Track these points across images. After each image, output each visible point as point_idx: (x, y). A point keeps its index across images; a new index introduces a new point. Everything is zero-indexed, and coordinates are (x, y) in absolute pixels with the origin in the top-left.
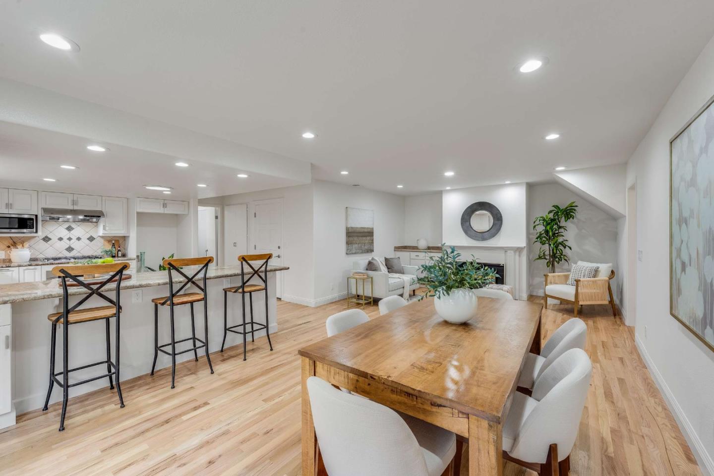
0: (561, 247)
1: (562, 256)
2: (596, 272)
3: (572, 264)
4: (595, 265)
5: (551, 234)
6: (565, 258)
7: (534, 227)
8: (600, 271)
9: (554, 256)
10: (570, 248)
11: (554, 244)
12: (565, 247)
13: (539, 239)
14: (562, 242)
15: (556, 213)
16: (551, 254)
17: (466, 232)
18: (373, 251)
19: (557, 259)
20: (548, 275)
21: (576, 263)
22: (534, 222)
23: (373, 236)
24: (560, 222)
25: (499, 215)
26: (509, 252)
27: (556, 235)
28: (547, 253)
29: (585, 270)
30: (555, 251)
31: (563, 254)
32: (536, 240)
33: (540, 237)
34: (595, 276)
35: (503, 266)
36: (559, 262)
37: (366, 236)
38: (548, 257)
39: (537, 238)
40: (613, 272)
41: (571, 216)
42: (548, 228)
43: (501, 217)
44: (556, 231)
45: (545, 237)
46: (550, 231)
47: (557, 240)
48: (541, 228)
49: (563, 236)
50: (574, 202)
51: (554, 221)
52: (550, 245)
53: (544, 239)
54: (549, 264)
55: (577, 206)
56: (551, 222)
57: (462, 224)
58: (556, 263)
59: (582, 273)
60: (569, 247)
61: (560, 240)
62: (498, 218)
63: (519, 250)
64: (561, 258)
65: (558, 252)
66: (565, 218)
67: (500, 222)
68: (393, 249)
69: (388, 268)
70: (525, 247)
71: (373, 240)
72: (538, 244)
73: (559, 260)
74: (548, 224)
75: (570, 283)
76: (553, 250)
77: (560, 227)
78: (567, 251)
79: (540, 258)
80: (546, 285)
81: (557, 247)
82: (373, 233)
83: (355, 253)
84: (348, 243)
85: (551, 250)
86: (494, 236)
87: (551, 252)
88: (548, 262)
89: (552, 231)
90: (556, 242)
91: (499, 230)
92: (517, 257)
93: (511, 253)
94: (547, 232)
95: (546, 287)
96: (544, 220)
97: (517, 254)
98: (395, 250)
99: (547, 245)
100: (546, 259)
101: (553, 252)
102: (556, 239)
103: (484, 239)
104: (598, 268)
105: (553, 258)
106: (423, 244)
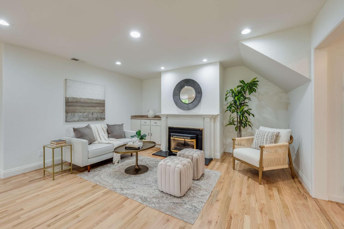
0: (246, 115)
1: (247, 123)
2: (277, 137)
3: (256, 129)
4: (276, 131)
5: (238, 103)
6: (250, 124)
7: (226, 99)
8: (280, 136)
9: (241, 122)
10: (253, 116)
11: (241, 112)
12: (249, 115)
13: (229, 108)
14: (247, 110)
15: (243, 88)
16: (239, 120)
17: (176, 104)
18: (104, 119)
19: (243, 125)
20: (235, 140)
21: (258, 128)
22: (226, 95)
23: (104, 106)
24: (245, 93)
25: (200, 89)
26: (206, 119)
27: (242, 105)
28: (236, 119)
29: (267, 135)
30: (241, 118)
31: (248, 120)
32: (227, 109)
33: (230, 107)
34: (276, 142)
35: (202, 131)
36: (245, 127)
37: (95, 107)
38: (236, 123)
39: (228, 108)
40: (291, 138)
41: (253, 90)
42: (236, 98)
43: (201, 90)
44: (242, 101)
45: (234, 107)
46: (238, 101)
47: (243, 109)
48: (231, 99)
49: (248, 106)
50: (256, 78)
51: (240, 93)
52: (237, 113)
53: (233, 108)
54: (237, 128)
55: (258, 81)
56: (239, 94)
57: (173, 97)
58: (242, 128)
59: (265, 138)
60: (252, 114)
61: (246, 108)
62: (199, 91)
63: (214, 118)
64: (246, 124)
65: (244, 119)
66: (249, 92)
67: (200, 94)
68: (130, 117)
69: (108, 134)
70: (218, 115)
71: (104, 110)
72: (229, 113)
73: (245, 125)
74: (236, 96)
75: (254, 147)
76: (240, 117)
77: (245, 98)
78: (250, 118)
79: (230, 124)
80: (234, 148)
81: (243, 115)
82: (104, 104)
83: (78, 121)
84: (67, 112)
85: (239, 117)
86: (196, 107)
87: (239, 119)
88: (236, 127)
89: (239, 101)
90: (242, 111)
91: (199, 101)
92: (212, 123)
93: (207, 120)
94: (235, 102)
95: (234, 150)
96: (233, 92)
97: (212, 120)
98: (131, 119)
99: (235, 113)
100: (235, 125)
101: (240, 119)
102: (242, 107)
103: (189, 109)
104: (279, 133)
105: (240, 124)
106: (151, 114)
